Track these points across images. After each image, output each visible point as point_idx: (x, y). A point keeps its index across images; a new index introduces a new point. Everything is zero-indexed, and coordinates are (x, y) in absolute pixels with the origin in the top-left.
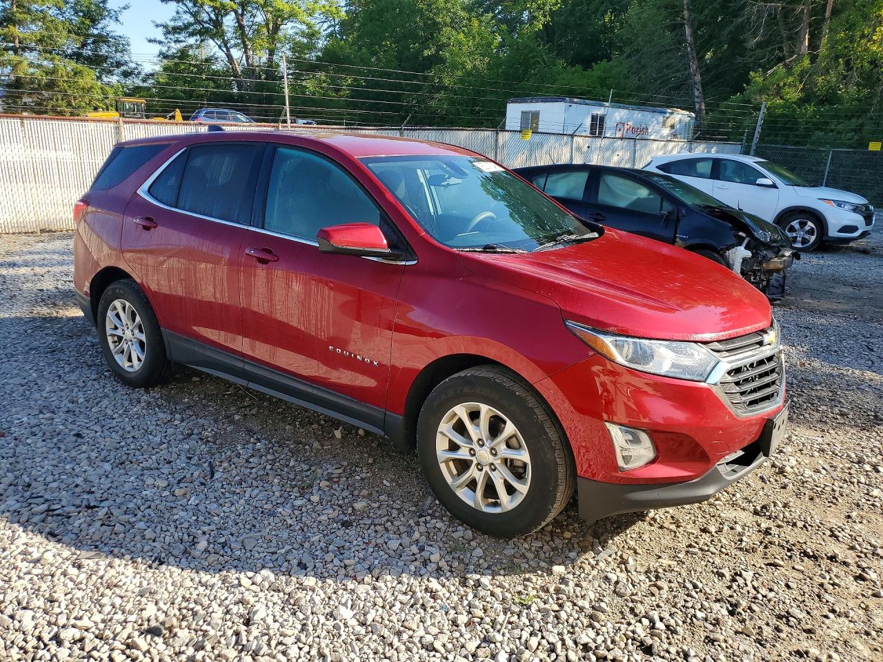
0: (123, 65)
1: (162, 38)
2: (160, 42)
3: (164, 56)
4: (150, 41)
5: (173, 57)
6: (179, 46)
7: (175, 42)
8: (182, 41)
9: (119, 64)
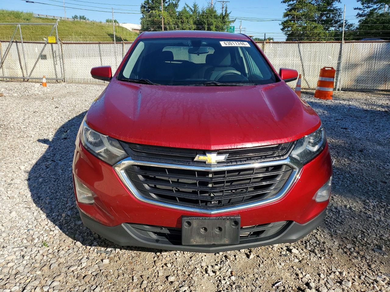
0: (338, 22)
1: (361, 7)
2: (360, 9)
3: (360, 15)
4: (355, 9)
5: (365, 15)
6: (369, 10)
7: (367, 8)
8: (371, 7)
9: (336, 22)
